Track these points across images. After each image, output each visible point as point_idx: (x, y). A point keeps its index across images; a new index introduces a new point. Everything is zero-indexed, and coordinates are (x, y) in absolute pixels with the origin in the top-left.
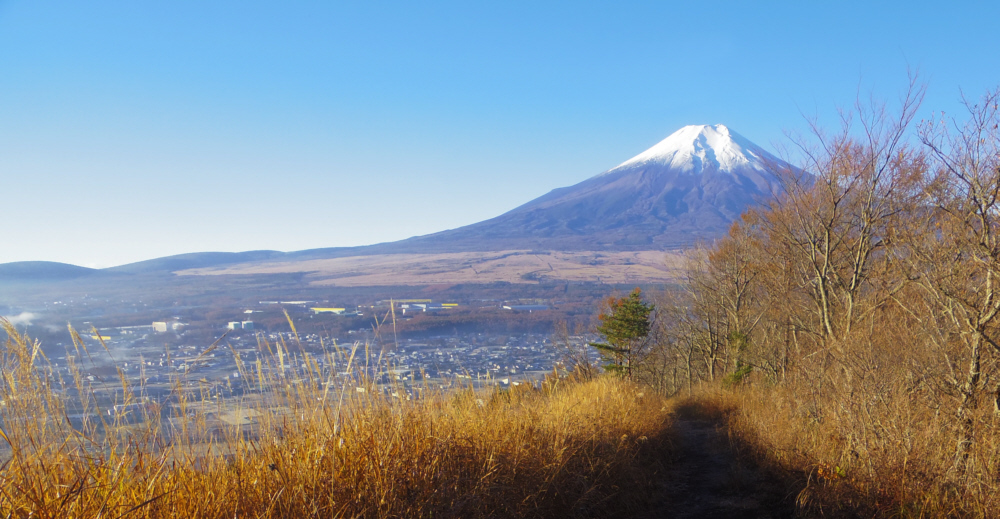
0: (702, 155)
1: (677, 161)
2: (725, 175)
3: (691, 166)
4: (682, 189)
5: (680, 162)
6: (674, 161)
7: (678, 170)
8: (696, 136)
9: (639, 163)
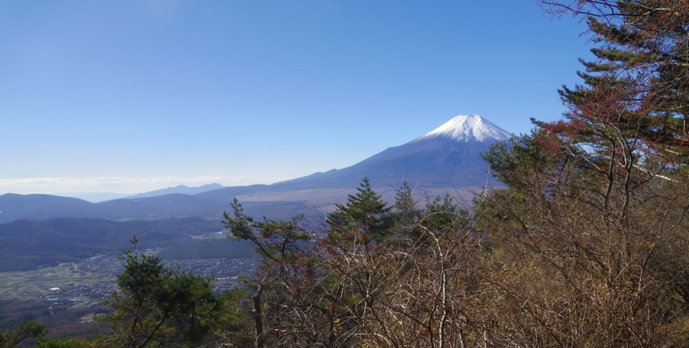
0: (467, 133)
1: (455, 134)
2: (479, 143)
3: (462, 138)
4: (458, 150)
5: (456, 136)
6: (453, 135)
7: (455, 140)
8: (463, 122)
9: (434, 135)
